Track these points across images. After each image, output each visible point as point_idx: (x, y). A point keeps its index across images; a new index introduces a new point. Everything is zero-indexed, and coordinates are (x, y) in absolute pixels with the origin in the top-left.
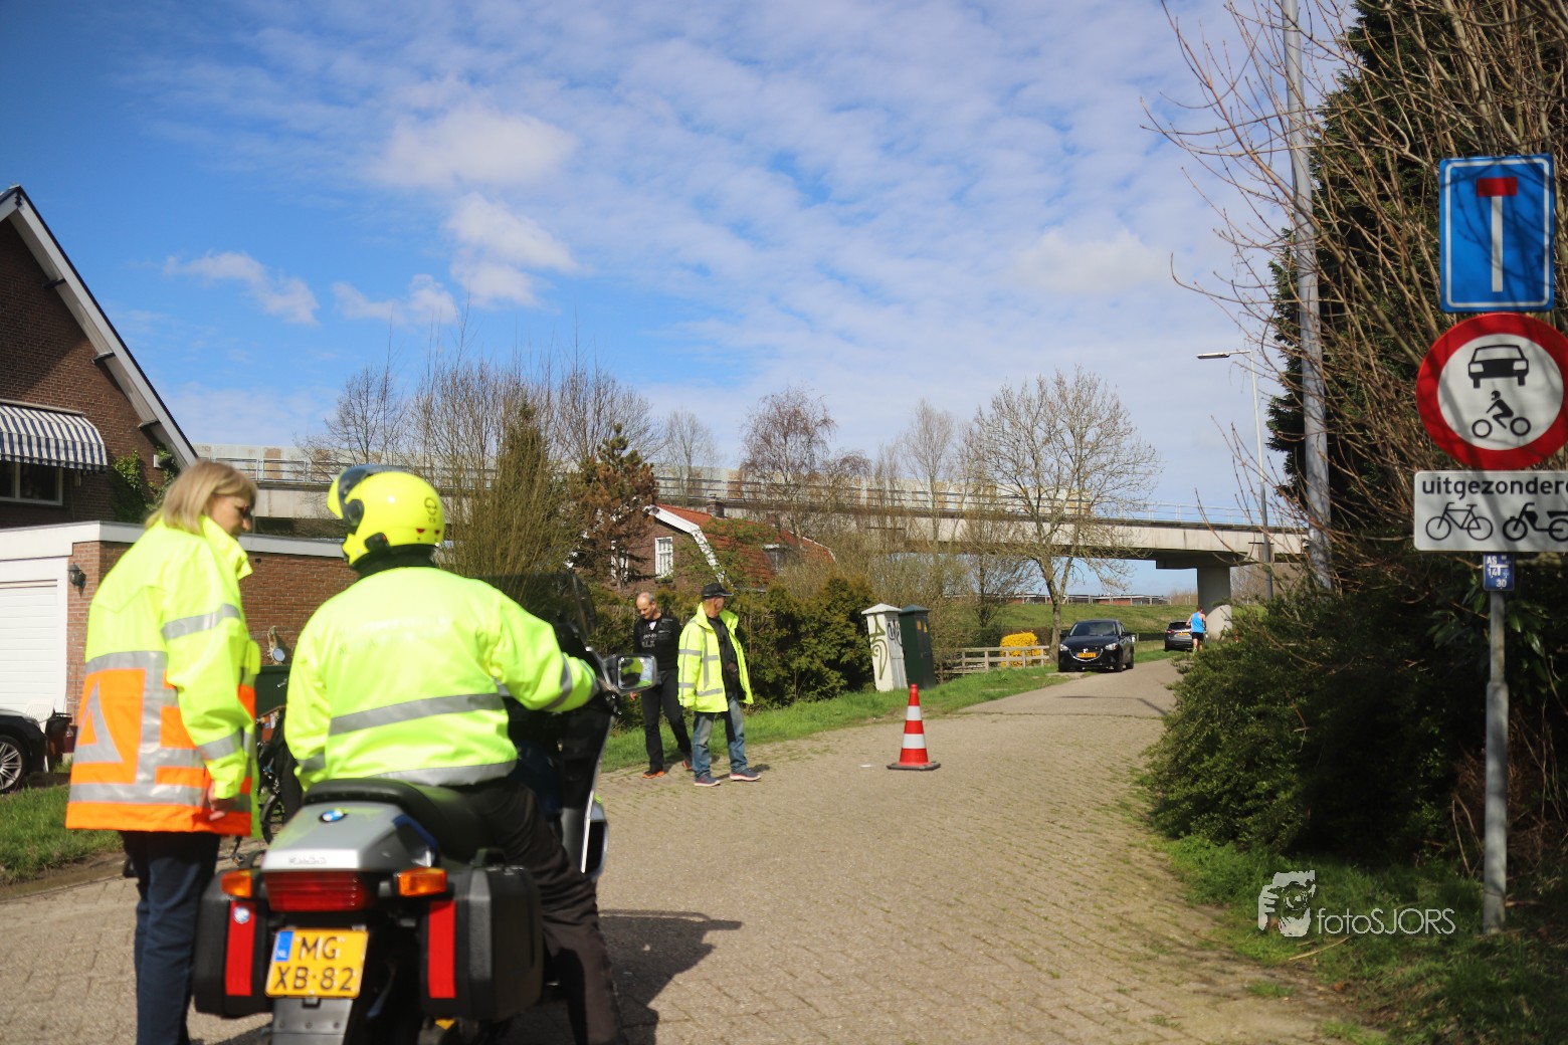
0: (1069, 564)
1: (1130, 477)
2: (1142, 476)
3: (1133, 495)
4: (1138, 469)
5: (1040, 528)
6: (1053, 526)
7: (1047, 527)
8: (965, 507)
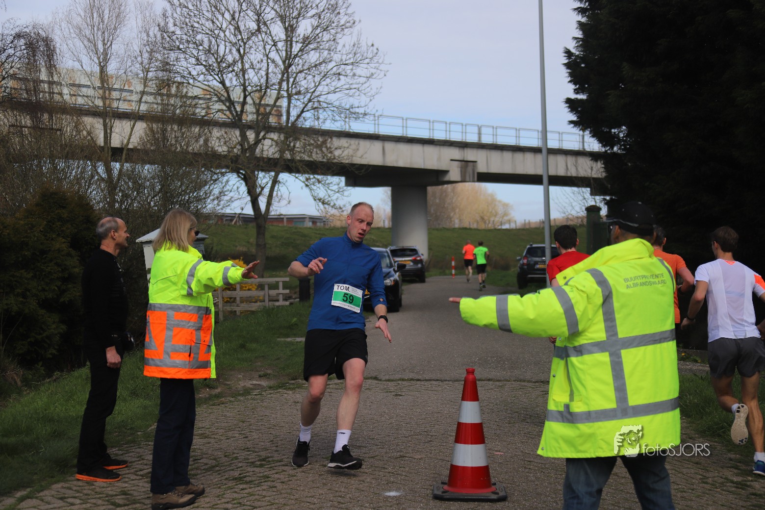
0: (275, 182)
1: (348, 80)
2: (362, 80)
3: (352, 101)
4: (358, 71)
5: (244, 136)
6: (257, 135)
7: (251, 135)
8: (144, 108)
